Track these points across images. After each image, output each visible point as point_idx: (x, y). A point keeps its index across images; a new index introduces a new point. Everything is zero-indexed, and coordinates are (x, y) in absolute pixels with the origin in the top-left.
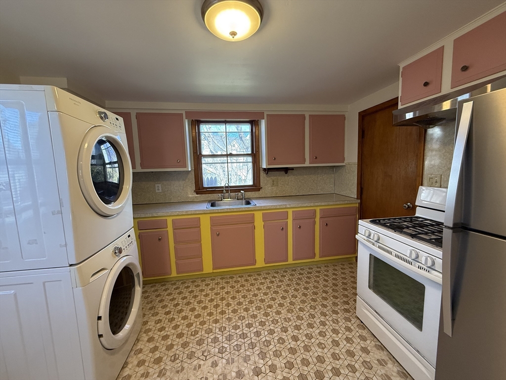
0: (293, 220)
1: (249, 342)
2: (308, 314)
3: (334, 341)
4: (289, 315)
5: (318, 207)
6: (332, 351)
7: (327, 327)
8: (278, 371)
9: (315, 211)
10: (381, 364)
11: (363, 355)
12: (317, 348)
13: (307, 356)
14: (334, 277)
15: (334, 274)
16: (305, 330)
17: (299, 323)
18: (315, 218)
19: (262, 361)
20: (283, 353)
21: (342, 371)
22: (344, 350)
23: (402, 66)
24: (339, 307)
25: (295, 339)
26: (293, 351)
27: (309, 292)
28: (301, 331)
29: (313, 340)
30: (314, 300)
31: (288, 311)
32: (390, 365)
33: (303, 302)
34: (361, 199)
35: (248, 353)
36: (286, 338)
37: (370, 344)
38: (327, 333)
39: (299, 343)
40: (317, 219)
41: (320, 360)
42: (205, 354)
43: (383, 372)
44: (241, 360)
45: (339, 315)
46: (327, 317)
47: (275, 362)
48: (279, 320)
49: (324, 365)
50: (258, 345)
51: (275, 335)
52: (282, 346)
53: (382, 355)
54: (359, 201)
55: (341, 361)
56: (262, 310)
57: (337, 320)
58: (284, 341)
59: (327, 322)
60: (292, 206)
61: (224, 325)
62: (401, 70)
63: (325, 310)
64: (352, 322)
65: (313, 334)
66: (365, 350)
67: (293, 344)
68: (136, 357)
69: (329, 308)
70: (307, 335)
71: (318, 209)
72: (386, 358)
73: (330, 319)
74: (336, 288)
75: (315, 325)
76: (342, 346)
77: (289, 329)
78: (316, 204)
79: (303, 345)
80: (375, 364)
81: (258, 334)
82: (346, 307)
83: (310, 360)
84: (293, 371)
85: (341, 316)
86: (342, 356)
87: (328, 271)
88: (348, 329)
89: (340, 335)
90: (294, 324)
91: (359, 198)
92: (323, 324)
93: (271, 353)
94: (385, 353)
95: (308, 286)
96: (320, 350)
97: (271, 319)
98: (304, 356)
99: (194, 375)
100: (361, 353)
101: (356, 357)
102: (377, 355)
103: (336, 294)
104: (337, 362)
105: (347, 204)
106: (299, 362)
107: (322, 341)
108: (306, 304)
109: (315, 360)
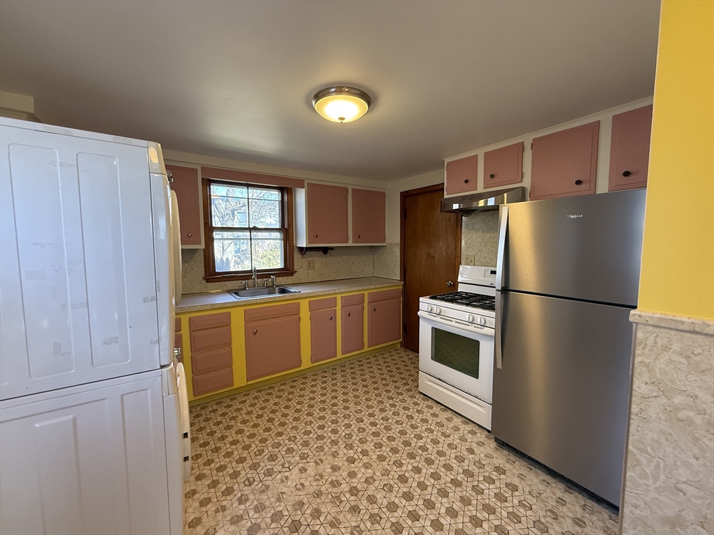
0: (342, 307)
1: (330, 440)
2: (376, 401)
3: (407, 416)
4: (359, 407)
5: (366, 291)
6: (409, 423)
7: (398, 407)
8: (370, 453)
9: (364, 294)
10: (449, 421)
11: (434, 419)
12: (396, 426)
13: (391, 434)
14: (386, 364)
15: (385, 362)
16: (379, 415)
17: (371, 411)
18: (363, 303)
19: (351, 451)
20: (368, 439)
21: (423, 435)
22: (419, 420)
23: (447, 161)
24: (401, 389)
25: (373, 424)
26: (376, 434)
27: (369, 382)
28: (376, 417)
29: (390, 421)
30: (377, 389)
31: (356, 404)
32: (455, 419)
33: (367, 393)
34: (404, 280)
35: (333, 450)
36: (365, 427)
37: (436, 409)
38: (400, 412)
39: (378, 426)
40: (366, 305)
41: (403, 433)
42: (287, 465)
43: (452, 425)
44: (330, 458)
45: (404, 395)
46: (395, 400)
47: (364, 448)
48: (351, 414)
49: (408, 436)
50: (340, 440)
51: (353, 427)
52: (365, 434)
53: (449, 414)
54: (403, 283)
55: (419, 429)
56: (327, 410)
57: (404, 400)
58: (364, 430)
59: (396, 404)
60: (342, 290)
61: (292, 435)
62: (446, 165)
63: (390, 394)
64: (417, 397)
65: (388, 416)
66: (434, 415)
67: (374, 430)
68: (193, 499)
69: (393, 392)
70: (383, 419)
71: (366, 293)
72: (451, 416)
73: (398, 400)
74: (392, 374)
75: (386, 409)
76: (416, 417)
77: (364, 418)
78: (365, 288)
79: (383, 427)
80: (445, 422)
81: (335, 431)
82: (407, 387)
83: (394, 436)
84: (384, 448)
85: (406, 396)
86: (419, 425)
87: (378, 361)
88: (416, 404)
89: (411, 410)
90: (367, 413)
91: (403, 279)
92: (394, 406)
93: (357, 442)
94: (449, 412)
95: (365, 377)
96: (400, 426)
97: (342, 415)
98: (388, 435)
99: (285, 486)
100: (432, 418)
101: (430, 422)
102: (444, 416)
103: (394, 379)
104: (417, 430)
105: (393, 286)
106: (385, 440)
107: (398, 419)
108: (370, 394)
109: (398, 435)
